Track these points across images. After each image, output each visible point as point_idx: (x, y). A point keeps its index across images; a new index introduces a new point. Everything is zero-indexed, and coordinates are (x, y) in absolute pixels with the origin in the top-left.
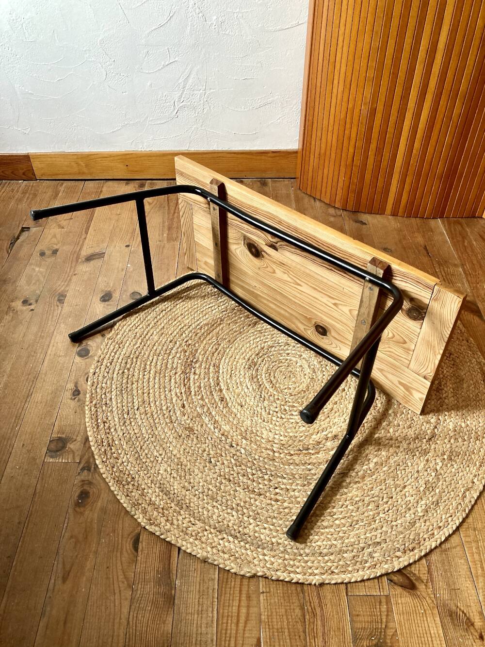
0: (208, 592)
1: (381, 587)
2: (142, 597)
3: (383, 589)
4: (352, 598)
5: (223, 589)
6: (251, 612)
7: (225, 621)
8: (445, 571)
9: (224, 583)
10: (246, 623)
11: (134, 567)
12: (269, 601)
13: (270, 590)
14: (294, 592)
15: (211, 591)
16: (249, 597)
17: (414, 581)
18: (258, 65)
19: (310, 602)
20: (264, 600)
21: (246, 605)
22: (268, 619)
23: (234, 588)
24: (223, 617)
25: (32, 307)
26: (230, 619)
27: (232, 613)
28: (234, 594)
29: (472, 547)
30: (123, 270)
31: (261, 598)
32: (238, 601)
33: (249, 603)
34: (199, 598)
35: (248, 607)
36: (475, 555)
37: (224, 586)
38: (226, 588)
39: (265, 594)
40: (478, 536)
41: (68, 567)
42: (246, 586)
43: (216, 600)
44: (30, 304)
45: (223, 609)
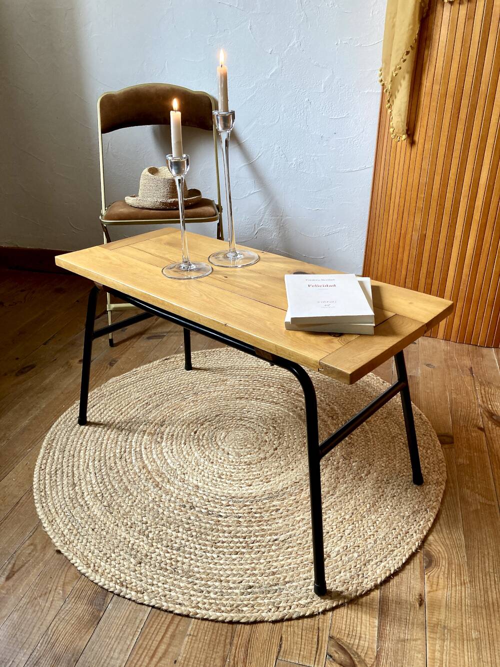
0: (136, 621)
1: (317, 660)
2: (70, 611)
3: (319, 661)
4: (281, 663)
5: (151, 623)
6: (170, 650)
7: (140, 652)
8: (396, 661)
9: (154, 617)
10: (161, 659)
11: (75, 582)
12: (192, 645)
13: (198, 634)
14: (222, 642)
15: (138, 621)
16: (173, 636)
17: (357, 663)
18: (329, 199)
19: (235, 656)
20: (188, 642)
21: (168, 642)
22: (184, 661)
23: (162, 624)
24: (140, 648)
26: (146, 651)
27: (150, 647)
28: (160, 629)
29: (435, 644)
31: (186, 639)
32: (161, 637)
33: (172, 642)
34: (124, 624)
35: (169, 645)
36: (436, 654)
37: (153, 620)
38: (154, 622)
39: (190, 637)
40: (446, 635)
41: (16, 568)
42: (175, 625)
43: (140, 630)
45: (144, 641)
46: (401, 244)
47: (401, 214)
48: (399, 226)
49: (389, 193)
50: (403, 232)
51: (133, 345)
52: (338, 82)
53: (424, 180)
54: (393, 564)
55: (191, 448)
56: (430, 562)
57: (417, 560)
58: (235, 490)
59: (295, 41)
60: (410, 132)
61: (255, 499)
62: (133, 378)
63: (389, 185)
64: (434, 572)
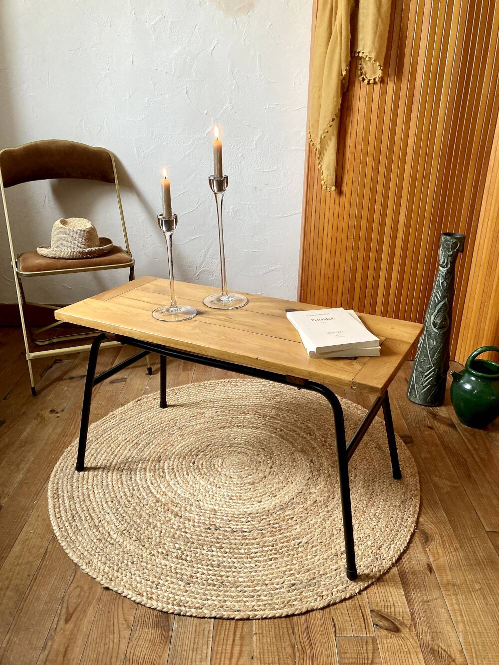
0: (204, 633)
1: (367, 630)
2: (140, 636)
3: (369, 631)
4: (340, 639)
5: (218, 631)
6: (244, 649)
7: (219, 657)
8: (427, 618)
9: (220, 626)
10: (239, 659)
11: (134, 611)
12: (261, 641)
13: (262, 631)
14: (286, 633)
15: (206, 632)
16: (242, 638)
17: (399, 626)
18: (264, 241)
19: (301, 642)
20: (257, 640)
21: (240, 644)
22: (260, 655)
23: (229, 630)
24: (217, 653)
25: (59, 415)
26: (223, 655)
27: (226, 650)
28: (228, 634)
29: (452, 599)
30: (142, 390)
31: (255, 637)
32: (232, 641)
33: (243, 643)
34: (195, 638)
35: (241, 645)
36: (455, 605)
37: (219, 628)
38: (221, 630)
39: (258, 635)
40: (457, 591)
41: (71, 610)
42: (241, 629)
43: (211, 639)
44: (57, 413)
45: (218, 647)
46: (335, 279)
47: (334, 254)
48: (332, 263)
49: (321, 234)
50: (336, 268)
51: (99, 390)
52: (267, 140)
53: (352, 223)
54: (400, 545)
55: (195, 477)
56: (427, 539)
57: (416, 538)
58: (249, 508)
59: (228, 105)
60: (339, 183)
61: (269, 513)
62: (113, 422)
63: (321, 228)
64: (432, 545)
